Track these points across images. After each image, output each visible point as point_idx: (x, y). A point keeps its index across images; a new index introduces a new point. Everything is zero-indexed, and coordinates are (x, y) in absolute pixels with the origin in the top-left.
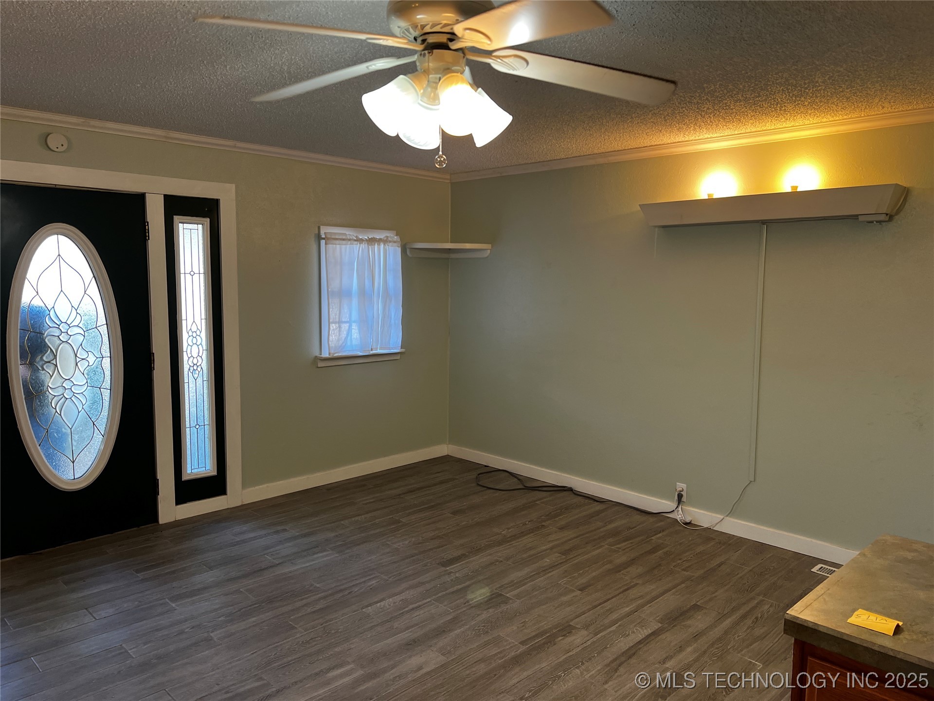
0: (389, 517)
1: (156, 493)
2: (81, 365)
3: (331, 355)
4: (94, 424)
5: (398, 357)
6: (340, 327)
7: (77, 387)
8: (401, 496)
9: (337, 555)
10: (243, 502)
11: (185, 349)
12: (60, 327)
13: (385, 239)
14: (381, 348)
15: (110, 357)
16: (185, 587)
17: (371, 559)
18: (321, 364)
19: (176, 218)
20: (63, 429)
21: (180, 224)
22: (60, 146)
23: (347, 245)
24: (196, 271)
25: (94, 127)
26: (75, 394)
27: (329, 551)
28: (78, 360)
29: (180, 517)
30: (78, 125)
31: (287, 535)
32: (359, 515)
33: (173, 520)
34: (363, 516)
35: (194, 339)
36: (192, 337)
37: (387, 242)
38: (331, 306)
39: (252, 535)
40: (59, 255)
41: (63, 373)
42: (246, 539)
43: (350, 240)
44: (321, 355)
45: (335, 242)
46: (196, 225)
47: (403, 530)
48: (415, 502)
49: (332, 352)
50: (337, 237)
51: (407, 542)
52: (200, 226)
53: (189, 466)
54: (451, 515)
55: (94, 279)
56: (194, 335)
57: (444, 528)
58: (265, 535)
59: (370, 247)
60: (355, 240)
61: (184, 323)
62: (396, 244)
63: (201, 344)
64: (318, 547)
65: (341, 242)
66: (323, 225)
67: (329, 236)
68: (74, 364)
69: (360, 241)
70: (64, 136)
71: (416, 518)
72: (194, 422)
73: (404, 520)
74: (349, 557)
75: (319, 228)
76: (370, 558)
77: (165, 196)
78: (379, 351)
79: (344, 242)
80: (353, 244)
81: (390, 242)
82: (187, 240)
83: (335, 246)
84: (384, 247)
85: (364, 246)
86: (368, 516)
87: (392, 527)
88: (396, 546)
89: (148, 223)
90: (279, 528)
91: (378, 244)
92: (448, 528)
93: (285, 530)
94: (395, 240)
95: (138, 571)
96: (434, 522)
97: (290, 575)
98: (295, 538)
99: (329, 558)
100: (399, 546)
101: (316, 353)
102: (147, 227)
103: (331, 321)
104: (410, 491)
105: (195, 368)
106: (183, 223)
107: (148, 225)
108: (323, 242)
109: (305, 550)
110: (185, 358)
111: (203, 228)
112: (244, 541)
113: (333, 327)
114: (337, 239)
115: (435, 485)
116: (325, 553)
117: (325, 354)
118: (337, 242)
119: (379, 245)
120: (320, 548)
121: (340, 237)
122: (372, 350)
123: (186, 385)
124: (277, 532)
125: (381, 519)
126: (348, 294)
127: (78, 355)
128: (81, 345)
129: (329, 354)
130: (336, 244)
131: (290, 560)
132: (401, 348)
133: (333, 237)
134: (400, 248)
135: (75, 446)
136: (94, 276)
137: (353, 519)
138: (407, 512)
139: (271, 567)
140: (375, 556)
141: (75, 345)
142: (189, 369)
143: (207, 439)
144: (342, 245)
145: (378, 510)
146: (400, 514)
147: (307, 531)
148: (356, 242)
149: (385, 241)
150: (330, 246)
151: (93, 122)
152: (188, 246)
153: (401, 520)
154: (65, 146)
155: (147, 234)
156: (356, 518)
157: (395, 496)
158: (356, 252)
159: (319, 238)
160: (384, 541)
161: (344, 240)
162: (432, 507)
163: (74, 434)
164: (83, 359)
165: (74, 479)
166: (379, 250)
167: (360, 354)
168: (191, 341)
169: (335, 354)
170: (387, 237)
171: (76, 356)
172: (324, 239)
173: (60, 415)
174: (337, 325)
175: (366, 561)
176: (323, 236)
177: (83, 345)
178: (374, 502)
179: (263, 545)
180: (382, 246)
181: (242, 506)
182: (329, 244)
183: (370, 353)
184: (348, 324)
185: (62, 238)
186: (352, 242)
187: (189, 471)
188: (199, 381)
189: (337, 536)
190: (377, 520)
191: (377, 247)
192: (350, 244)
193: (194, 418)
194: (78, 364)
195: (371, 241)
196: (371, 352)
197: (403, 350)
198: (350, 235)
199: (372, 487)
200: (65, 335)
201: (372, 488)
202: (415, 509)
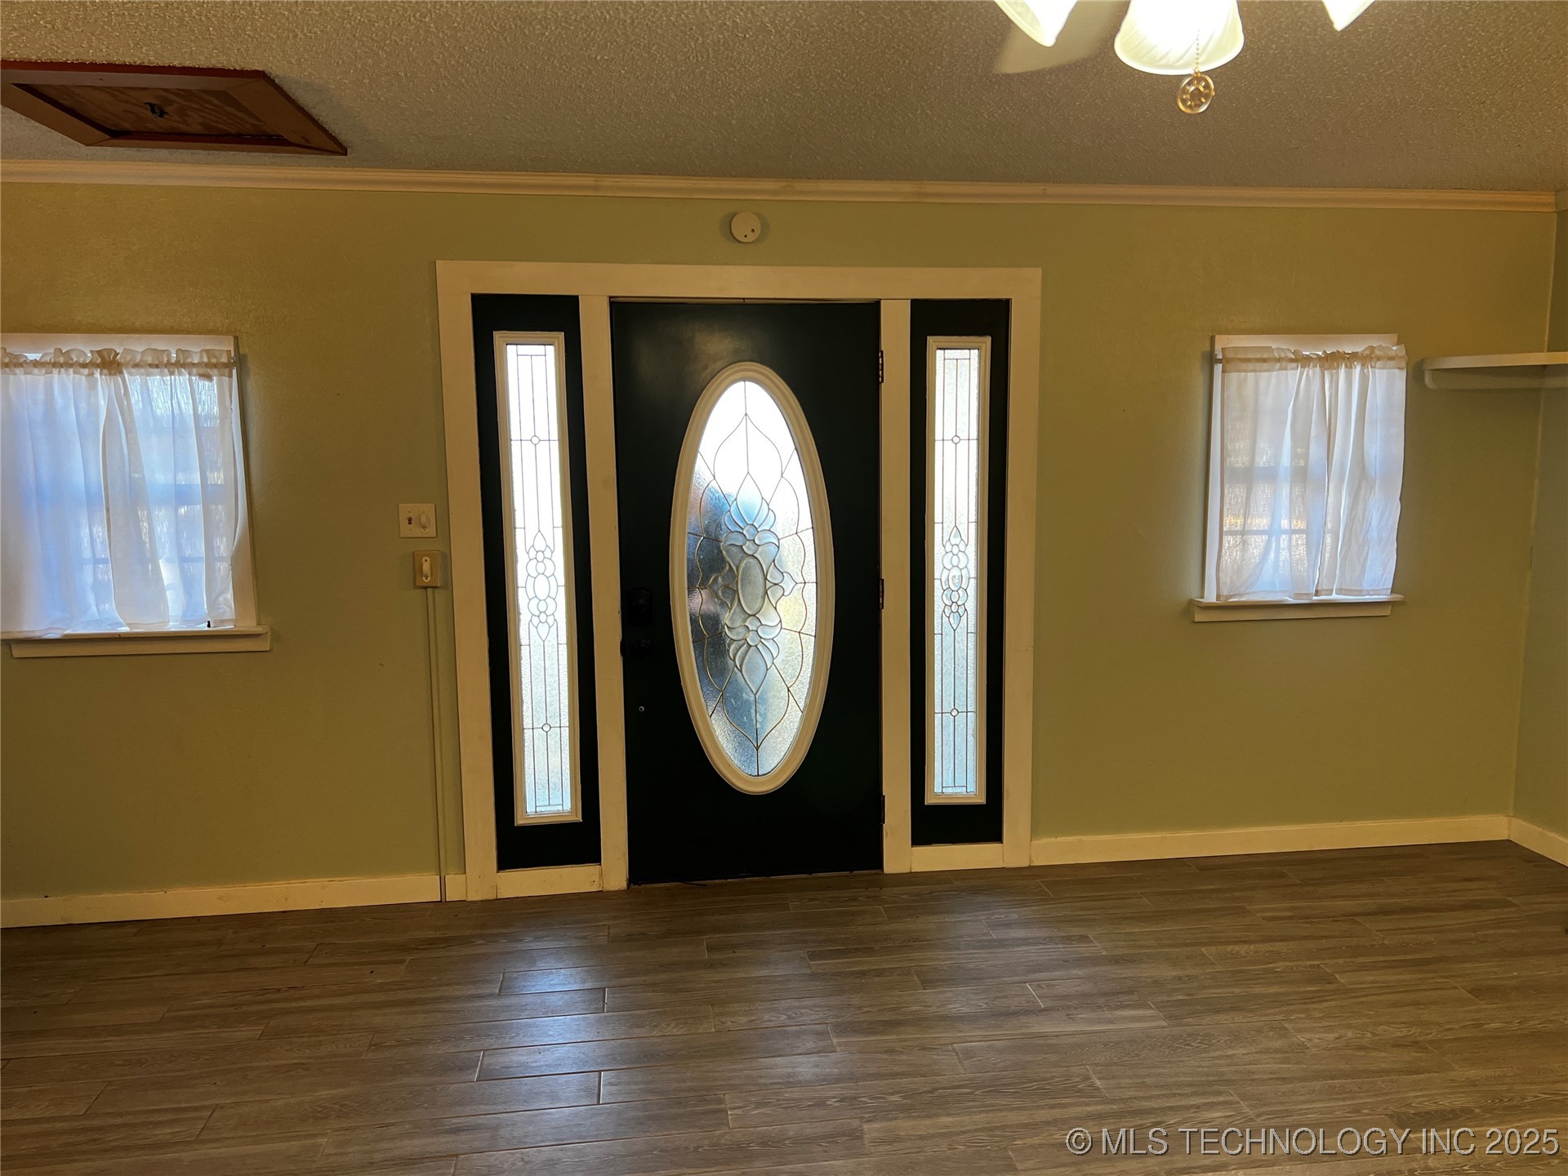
0: (1308, 963)
1: (880, 819)
2: (772, 592)
3: (1222, 599)
4: (789, 691)
5: (1387, 611)
6: (1244, 543)
7: (768, 629)
8: (1357, 919)
9: (1165, 1024)
10: (1031, 860)
11: (937, 575)
12: (744, 532)
13: (1367, 352)
14: (1340, 591)
15: (816, 583)
16: (866, 1009)
17: (1233, 1055)
18: (1199, 617)
19: (931, 341)
20: (744, 694)
21: (938, 352)
22: (749, 233)
23: (1272, 371)
24: (964, 435)
25: (802, 193)
26: (762, 640)
27: (1151, 1008)
28: (768, 584)
29: (918, 868)
30: (777, 192)
31: (1084, 949)
32: (1245, 942)
33: (906, 870)
34: (1252, 947)
35: (955, 557)
36: (951, 554)
37: (1371, 358)
38: (1227, 500)
39: (1022, 933)
40: (746, 415)
41: (747, 606)
42: (1006, 940)
43: (1279, 360)
44: (1203, 597)
45: (1245, 366)
46: (967, 351)
47: (1333, 1003)
48: (1386, 942)
49: (1225, 592)
50: (1250, 356)
51: (1331, 1036)
52: (975, 353)
53: (937, 780)
54: (1469, 995)
55: (795, 451)
56: (955, 550)
57: (1438, 1024)
58: (1045, 939)
59: (1326, 372)
60: (1292, 360)
61: (937, 528)
62: (1392, 363)
63: (966, 567)
64: (1131, 992)
65: (1258, 365)
66: (1221, 333)
67: (1230, 355)
68: (761, 591)
69: (1305, 361)
70: (755, 214)
71: (1373, 982)
72: (950, 704)
73: (1342, 979)
74: (1190, 1035)
75: (1212, 339)
76: (1230, 1052)
77: (913, 301)
78: (1335, 597)
79: (1265, 366)
80: (1286, 369)
81: (1378, 359)
82: (950, 380)
83: (1243, 374)
84: (1362, 371)
85: (1313, 372)
86: (1265, 947)
87: (1308, 989)
88: (1301, 1038)
89: (882, 352)
90: (1077, 931)
91: (1346, 366)
92: (1447, 1027)
93: (1084, 938)
94: (1391, 354)
95: (813, 956)
96: (1416, 1004)
97: (1054, 1041)
98: (1096, 961)
99: (1146, 1025)
100: (1310, 1040)
101: (1194, 594)
102: (880, 359)
103: (1225, 529)
104: (1384, 912)
105: (954, 608)
106: (944, 349)
107: (882, 357)
108: (1218, 368)
109: (1105, 994)
110: (938, 592)
111: (980, 356)
112: (1002, 944)
113: (1229, 542)
114: (1248, 360)
115: (1451, 909)
116: (1140, 1012)
117: (1210, 597)
118: (1250, 366)
119: (1349, 367)
120: (1136, 997)
121: (1258, 356)
122: (1317, 593)
123: (937, 639)
124: (1068, 939)
125: (1292, 964)
126: (1271, 475)
127: (768, 578)
128: (774, 561)
129: (1218, 597)
130: (1246, 371)
131: (1069, 1007)
132: (1392, 592)
133: (1239, 356)
134: (1403, 374)
135: (761, 723)
136: (796, 449)
137: (1229, 948)
138: (1361, 960)
139: (1027, 1012)
140: (1244, 1052)
141: (765, 562)
142: (944, 611)
143: (972, 738)
144: (1261, 371)
145: (1292, 939)
146: (1341, 961)
147: (1126, 951)
148: (1294, 365)
149: (1366, 359)
150: (1233, 376)
151: (800, 185)
152: (950, 389)
153: (1337, 976)
154: (758, 232)
155: (880, 372)
156: (1237, 948)
157: (1342, 916)
158: (1293, 385)
159: (1211, 360)
160: (1277, 1017)
161: (1265, 360)
162: (1428, 962)
163: (759, 704)
164: (775, 584)
165: (758, 775)
166: (1349, 380)
167: (1291, 601)
168: (949, 562)
169: (1232, 596)
170: (1372, 348)
171: (766, 579)
172: (1220, 361)
173: (741, 671)
174: (1239, 538)
175: (1220, 1057)
176: (1220, 357)
177: (776, 562)
178: (1290, 918)
179: (1032, 961)
180: (1357, 370)
181: (1030, 868)
182: (1231, 372)
183: (1311, 599)
184: (1264, 537)
185: (751, 386)
186: (1284, 363)
187: (938, 789)
188: (961, 632)
189: (1180, 978)
190: (1279, 964)
191: (1346, 372)
192: (1280, 369)
193: (948, 699)
194: (768, 592)
195: (1331, 361)
196: (1314, 598)
197: (1398, 597)
198: (1282, 349)
199: (1299, 882)
200: (751, 545)
201: (1297, 885)
202: (1382, 959)
